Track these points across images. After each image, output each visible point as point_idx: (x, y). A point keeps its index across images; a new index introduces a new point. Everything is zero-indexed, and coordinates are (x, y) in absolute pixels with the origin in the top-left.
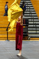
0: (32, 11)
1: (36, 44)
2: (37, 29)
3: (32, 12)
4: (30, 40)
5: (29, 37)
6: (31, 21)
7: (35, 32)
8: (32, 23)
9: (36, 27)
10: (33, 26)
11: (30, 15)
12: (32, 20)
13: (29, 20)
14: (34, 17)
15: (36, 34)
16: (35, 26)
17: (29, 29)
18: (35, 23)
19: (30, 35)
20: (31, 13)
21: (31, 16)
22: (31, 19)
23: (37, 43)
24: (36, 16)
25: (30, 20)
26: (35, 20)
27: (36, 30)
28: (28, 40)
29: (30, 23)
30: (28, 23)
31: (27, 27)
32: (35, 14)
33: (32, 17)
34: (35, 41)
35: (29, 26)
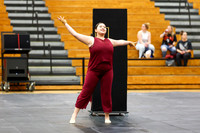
0: (40, 12)
1: (51, 103)
2: (53, 61)
3: (40, 15)
4: (35, 92)
5: (31, 82)
6: (38, 40)
7: (48, 69)
8: (41, 44)
9: (51, 57)
10: (41, 52)
11: (35, 22)
12: (41, 36)
13: (32, 36)
14: (46, 29)
15: (51, 73)
16: (47, 52)
17: (30, 61)
18: (47, 44)
19: (33, 78)
20: (38, 18)
21: (37, 25)
22: (38, 33)
24: (52, 26)
25: (36, 36)
26: (46, 36)
27: (51, 65)
28: (28, 90)
29: (32, 44)
30: (28, 46)
31: (25, 56)
32: (49, 19)
33: (40, 29)
34: (47, 95)
35: (32, 52)
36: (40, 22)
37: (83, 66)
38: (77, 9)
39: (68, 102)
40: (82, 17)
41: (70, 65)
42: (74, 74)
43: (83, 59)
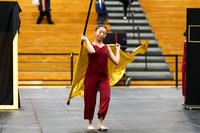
0: (135, 12)
1: (147, 97)
2: (148, 58)
3: (136, 15)
4: (131, 87)
5: (127, 77)
6: (134, 38)
7: (143, 65)
9: (146, 54)
11: (131, 21)
12: (136, 35)
13: (128, 35)
14: (142, 28)
15: (146, 70)
19: (129, 74)
21: (133, 25)
22: (133, 31)
23: (147, 95)
24: (147, 25)
25: (131, 35)
26: (142, 35)
27: (146, 61)
28: (124, 85)
29: (129, 42)
30: (125, 43)
32: (144, 18)
33: (136, 28)
34: (143, 89)
36: (136, 21)
37: (177, 62)
38: (170, 9)
39: (162, 96)
40: (175, 16)
41: (163, 62)
42: (168, 70)
43: (177, 56)
